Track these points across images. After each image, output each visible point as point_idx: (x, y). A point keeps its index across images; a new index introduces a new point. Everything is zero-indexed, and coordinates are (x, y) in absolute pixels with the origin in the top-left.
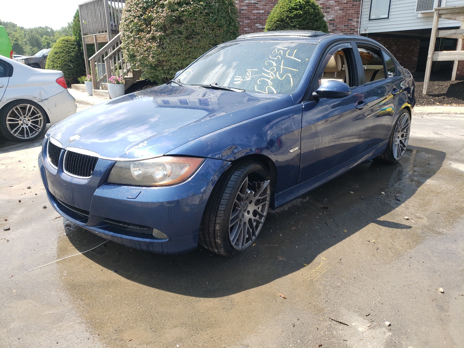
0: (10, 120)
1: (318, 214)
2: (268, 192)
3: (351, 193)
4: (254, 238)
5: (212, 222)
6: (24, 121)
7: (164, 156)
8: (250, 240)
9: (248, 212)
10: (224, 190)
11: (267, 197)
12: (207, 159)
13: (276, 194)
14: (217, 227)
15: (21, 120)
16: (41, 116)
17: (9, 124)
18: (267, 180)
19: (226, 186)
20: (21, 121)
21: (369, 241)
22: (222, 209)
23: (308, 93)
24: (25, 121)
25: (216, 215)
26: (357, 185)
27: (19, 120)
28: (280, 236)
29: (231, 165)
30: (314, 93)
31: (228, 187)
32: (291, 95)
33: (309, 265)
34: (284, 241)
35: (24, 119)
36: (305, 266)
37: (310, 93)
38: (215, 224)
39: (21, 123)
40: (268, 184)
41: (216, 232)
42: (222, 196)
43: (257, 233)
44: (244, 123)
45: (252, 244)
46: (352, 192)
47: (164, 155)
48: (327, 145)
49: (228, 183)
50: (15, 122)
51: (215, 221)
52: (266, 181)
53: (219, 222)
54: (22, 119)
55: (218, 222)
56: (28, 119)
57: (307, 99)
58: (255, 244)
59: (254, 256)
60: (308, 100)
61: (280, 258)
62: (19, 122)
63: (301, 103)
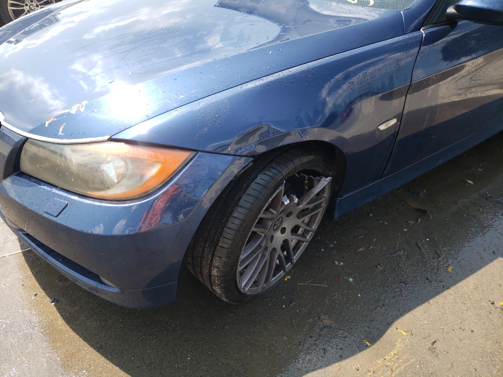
0: (12, 5)
1: (407, 222)
2: (326, 195)
3: (468, 183)
4: (288, 266)
5: (207, 261)
6: (31, 6)
7: (111, 140)
8: (281, 271)
9: (283, 231)
10: (232, 212)
11: (322, 202)
12: (199, 153)
13: (340, 197)
14: (215, 272)
15: (26, 5)
16: (53, 2)
17: (13, 10)
18: (327, 177)
19: (237, 204)
20: (27, 7)
21: (493, 304)
22: (225, 246)
23: (438, 8)
24: (33, 7)
25: (214, 252)
26: (480, 168)
27: (24, 5)
28: (335, 263)
29: (252, 164)
30: (451, 10)
31: (240, 206)
32: (402, 12)
33: (375, 346)
34: (339, 278)
35: (31, 3)
36: (367, 346)
37: (441, 11)
38: (211, 265)
39: (27, 9)
40: (326, 183)
41: (212, 278)
42: (227, 221)
43: (295, 258)
44: (291, 73)
45: (284, 277)
46: (470, 182)
47: (110, 138)
48: (446, 101)
49: (241, 198)
50: (18, 7)
51: (212, 261)
52: (324, 177)
53: (218, 265)
54: (28, 3)
55: (216, 264)
56: (35, 4)
57: (434, 21)
58: (289, 277)
59: (282, 306)
60: (434, 24)
61: (325, 320)
62: (25, 8)
63: (419, 29)
